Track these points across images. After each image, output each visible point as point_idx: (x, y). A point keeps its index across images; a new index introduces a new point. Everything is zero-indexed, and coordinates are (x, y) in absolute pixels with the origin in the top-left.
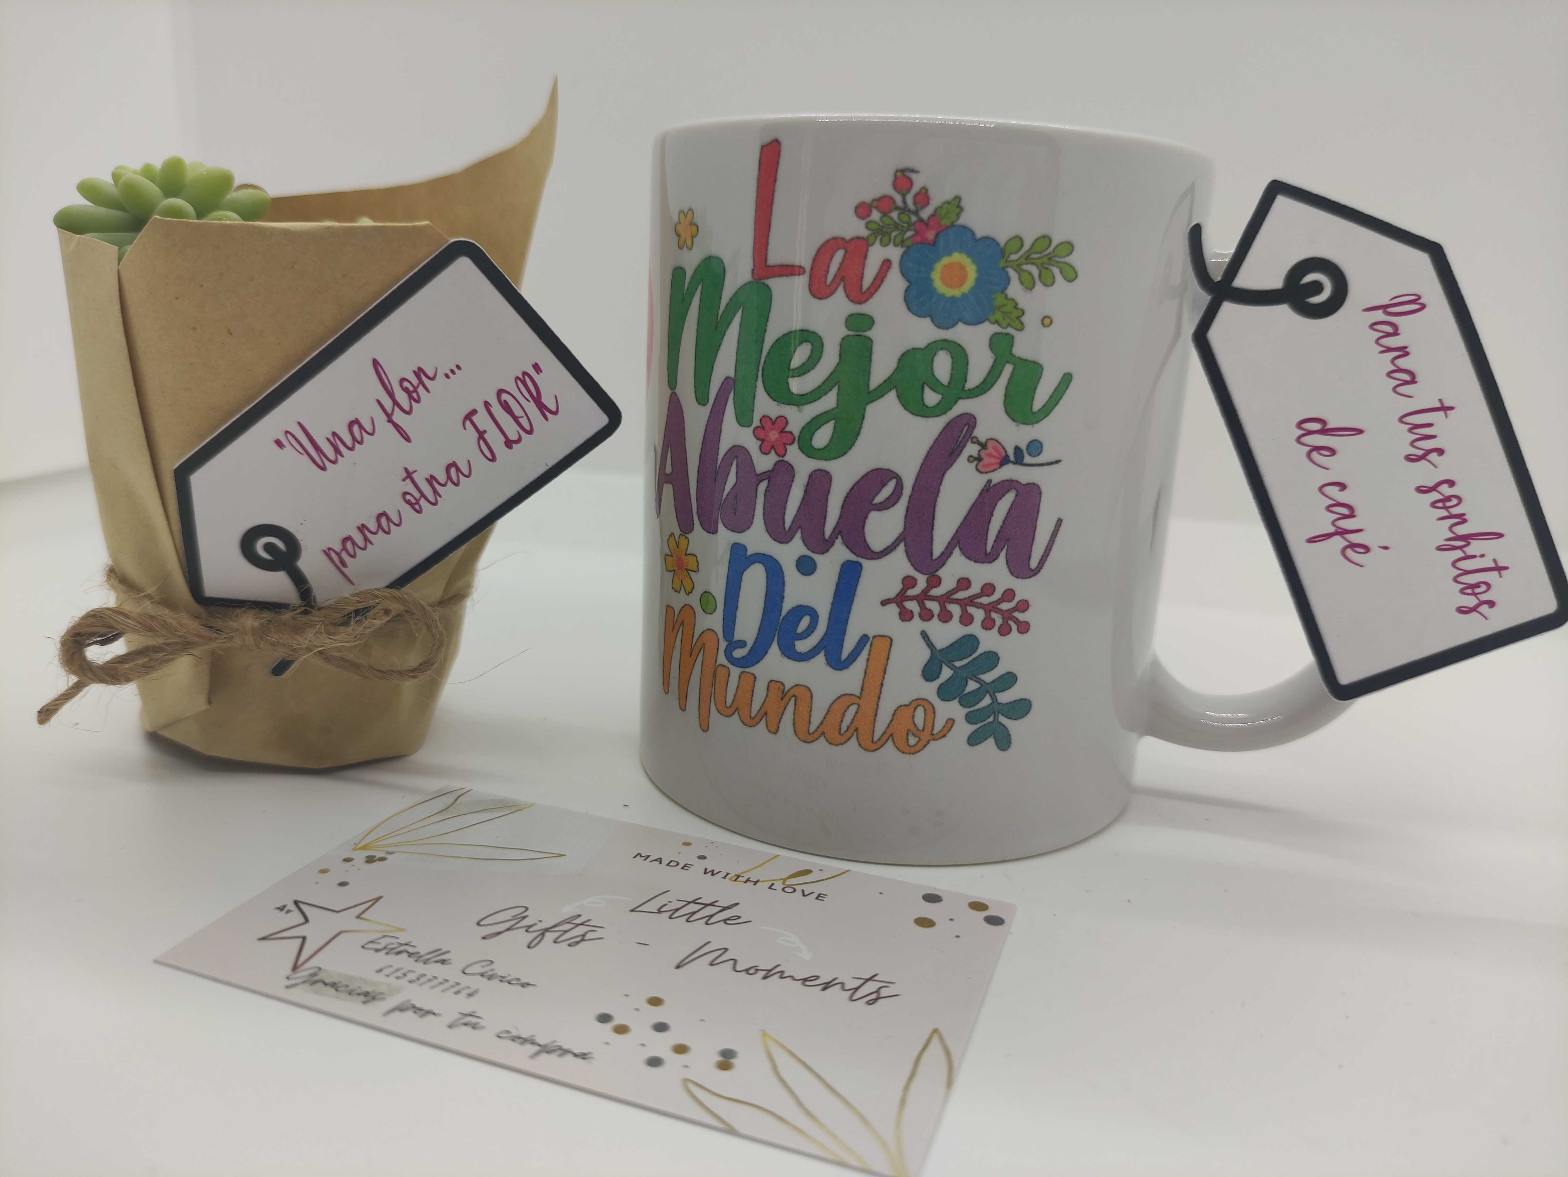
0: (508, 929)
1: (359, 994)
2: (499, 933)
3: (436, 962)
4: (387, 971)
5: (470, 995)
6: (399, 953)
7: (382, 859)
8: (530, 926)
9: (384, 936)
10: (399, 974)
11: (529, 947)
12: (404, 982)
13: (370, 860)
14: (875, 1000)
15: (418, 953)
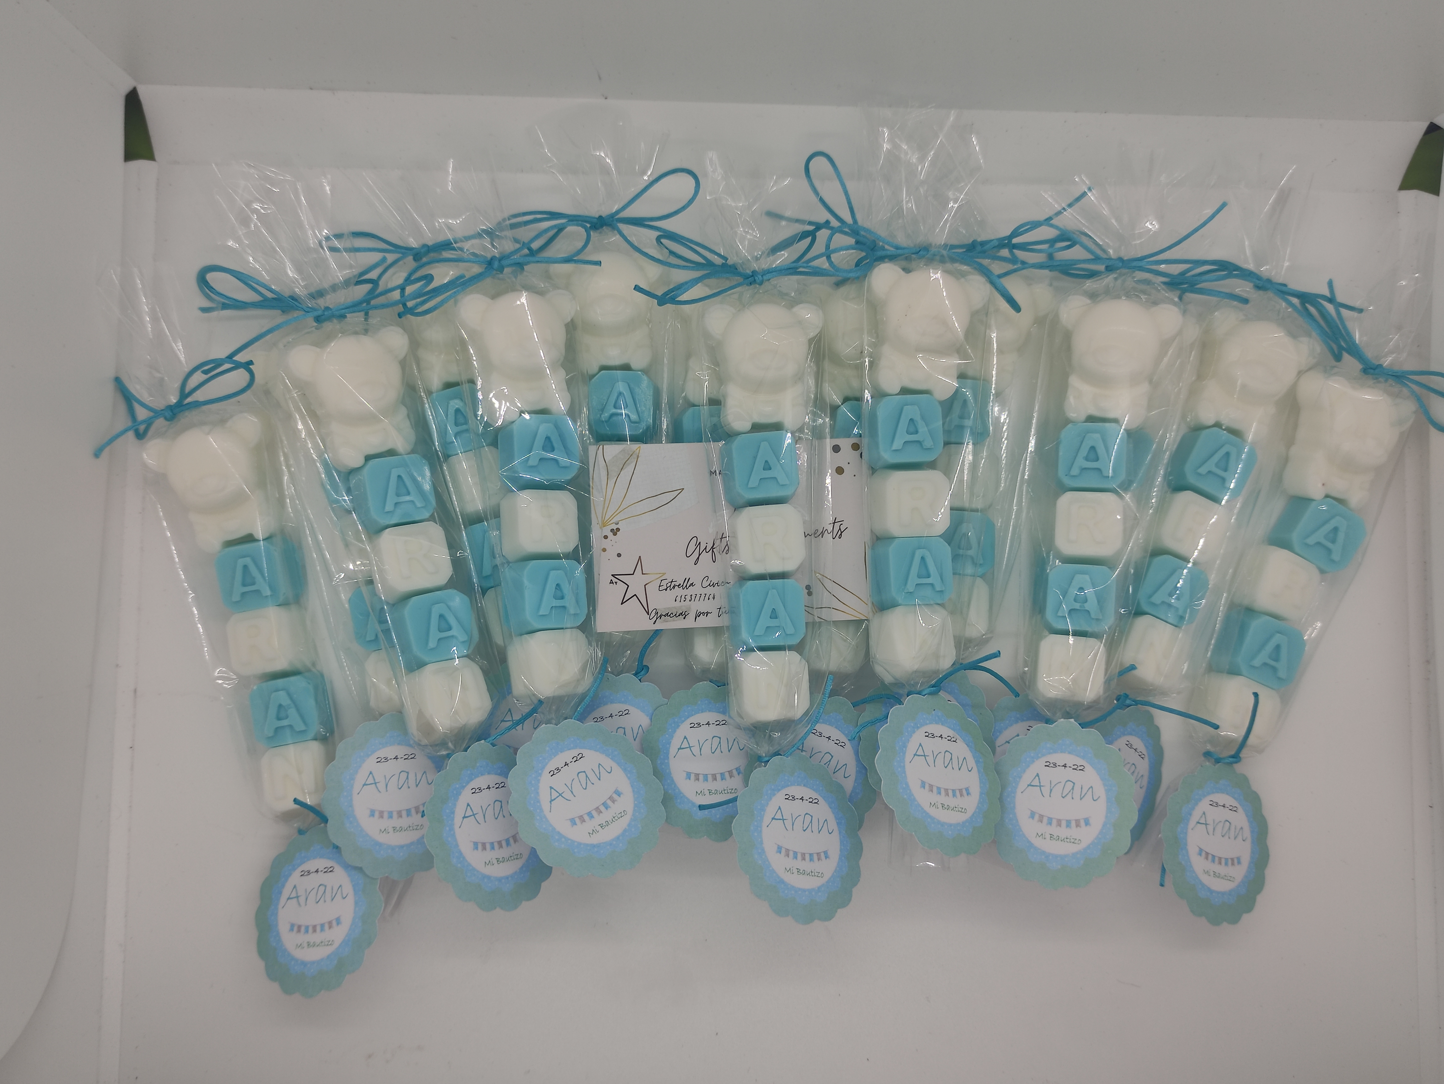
0: (700, 555)
1: (679, 615)
2: (698, 558)
3: (690, 586)
4: (678, 599)
5: (714, 598)
6: (674, 587)
7: (618, 530)
8: (706, 548)
9: (662, 580)
10: (683, 599)
11: (714, 562)
12: (687, 602)
13: (615, 532)
14: (841, 534)
15: (680, 584)
